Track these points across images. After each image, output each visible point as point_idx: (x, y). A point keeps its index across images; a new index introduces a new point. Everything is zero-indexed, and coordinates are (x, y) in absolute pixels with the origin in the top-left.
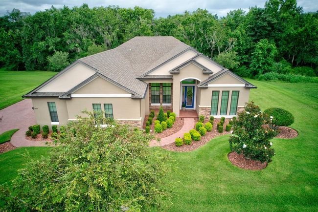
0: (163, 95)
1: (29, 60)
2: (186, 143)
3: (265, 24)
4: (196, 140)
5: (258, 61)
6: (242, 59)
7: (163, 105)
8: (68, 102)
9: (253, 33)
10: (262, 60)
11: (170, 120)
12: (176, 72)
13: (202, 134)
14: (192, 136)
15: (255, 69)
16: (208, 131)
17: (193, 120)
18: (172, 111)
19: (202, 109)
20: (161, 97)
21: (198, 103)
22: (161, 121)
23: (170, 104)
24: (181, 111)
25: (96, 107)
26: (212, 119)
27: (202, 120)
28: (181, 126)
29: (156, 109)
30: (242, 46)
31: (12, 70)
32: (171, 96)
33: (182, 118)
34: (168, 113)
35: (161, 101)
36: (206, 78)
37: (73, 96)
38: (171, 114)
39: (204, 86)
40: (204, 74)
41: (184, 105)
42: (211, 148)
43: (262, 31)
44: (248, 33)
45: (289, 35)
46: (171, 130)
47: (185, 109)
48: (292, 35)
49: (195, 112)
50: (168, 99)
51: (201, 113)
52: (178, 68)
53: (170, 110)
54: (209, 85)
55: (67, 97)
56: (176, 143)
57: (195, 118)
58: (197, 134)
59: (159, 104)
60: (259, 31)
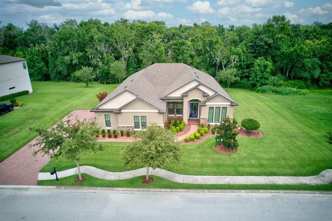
0: (177, 109)
1: (54, 72)
2: (192, 140)
3: (262, 44)
4: (198, 139)
5: (256, 75)
6: (244, 73)
7: (177, 115)
8: (119, 115)
9: (253, 51)
10: (260, 74)
11: (181, 126)
12: (185, 95)
13: (202, 135)
14: (195, 136)
15: (253, 82)
16: (205, 133)
17: (197, 126)
18: (182, 119)
19: (203, 119)
20: (175, 110)
21: (200, 115)
22: (176, 127)
23: (182, 115)
24: (189, 120)
25: (136, 118)
26: (209, 125)
27: (203, 126)
28: (189, 130)
29: (172, 118)
30: (243, 62)
31: (38, 81)
32: (182, 109)
33: (189, 125)
34: (180, 122)
35: (175, 113)
36: (205, 98)
37: (122, 111)
38: (182, 122)
39: (203, 104)
40: (204, 96)
41: (191, 116)
42: (206, 143)
43: (260, 49)
44: (249, 50)
45: (283, 53)
46: (183, 132)
47: (191, 118)
48: (286, 54)
49: (198, 121)
50: (180, 111)
51: (202, 122)
52: (187, 93)
53: (181, 119)
54: (207, 104)
55: (118, 112)
56: (185, 140)
57: (198, 125)
58: (198, 135)
59: (174, 115)
60: (257, 49)
